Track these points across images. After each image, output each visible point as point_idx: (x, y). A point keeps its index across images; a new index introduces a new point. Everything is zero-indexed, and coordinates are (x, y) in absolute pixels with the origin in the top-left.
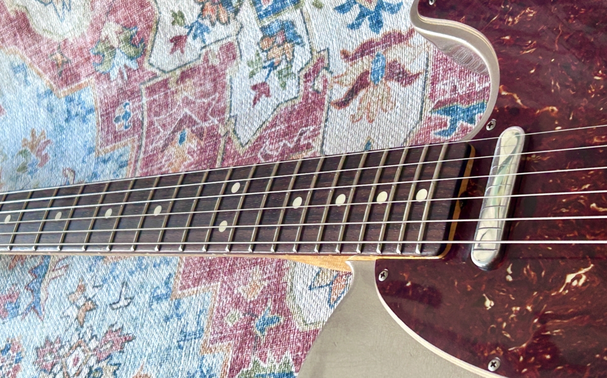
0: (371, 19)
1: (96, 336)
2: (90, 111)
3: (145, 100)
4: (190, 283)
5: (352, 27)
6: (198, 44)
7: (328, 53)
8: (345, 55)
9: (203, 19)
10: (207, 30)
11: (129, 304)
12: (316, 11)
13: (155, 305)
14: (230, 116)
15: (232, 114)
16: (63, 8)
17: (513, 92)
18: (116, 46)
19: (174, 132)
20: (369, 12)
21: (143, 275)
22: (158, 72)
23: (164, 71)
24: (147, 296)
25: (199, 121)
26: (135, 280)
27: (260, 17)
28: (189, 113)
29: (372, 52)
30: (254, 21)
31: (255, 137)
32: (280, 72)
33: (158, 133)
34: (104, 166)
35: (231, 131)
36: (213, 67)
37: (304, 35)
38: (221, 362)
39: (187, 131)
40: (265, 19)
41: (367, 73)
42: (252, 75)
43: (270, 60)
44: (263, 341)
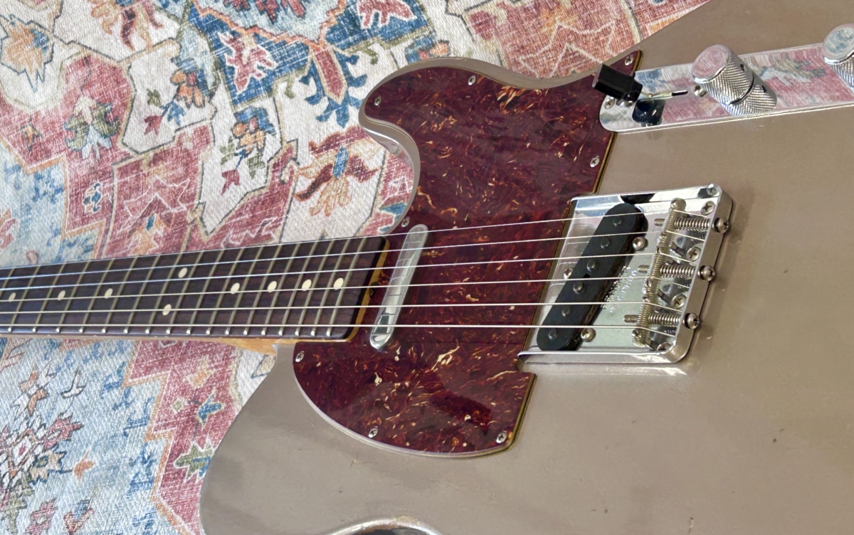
0: (338, 112)
1: (45, 425)
2: (59, 190)
3: (116, 181)
4: (142, 371)
5: (320, 119)
6: (172, 126)
7: (297, 143)
8: (312, 147)
9: (178, 100)
10: (182, 112)
11: (80, 393)
12: (288, 100)
13: (106, 393)
14: (199, 203)
15: (201, 201)
16: (37, 79)
17: (427, 193)
18: (89, 123)
19: (143, 217)
20: (337, 106)
21: (97, 364)
22: (132, 153)
23: (137, 152)
24: (99, 384)
25: (167, 206)
26: (88, 368)
27: (234, 103)
28: (159, 198)
29: (336, 145)
30: (228, 106)
31: (220, 226)
32: (250, 161)
33: (127, 217)
34: (69, 251)
35: (198, 219)
36: (186, 150)
37: (275, 123)
38: (162, 449)
39: (156, 216)
40: (239, 105)
41: (330, 166)
42: (224, 161)
43: (242, 147)
44: (203, 427)
